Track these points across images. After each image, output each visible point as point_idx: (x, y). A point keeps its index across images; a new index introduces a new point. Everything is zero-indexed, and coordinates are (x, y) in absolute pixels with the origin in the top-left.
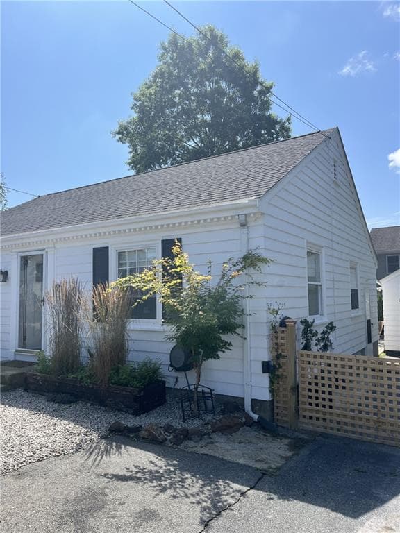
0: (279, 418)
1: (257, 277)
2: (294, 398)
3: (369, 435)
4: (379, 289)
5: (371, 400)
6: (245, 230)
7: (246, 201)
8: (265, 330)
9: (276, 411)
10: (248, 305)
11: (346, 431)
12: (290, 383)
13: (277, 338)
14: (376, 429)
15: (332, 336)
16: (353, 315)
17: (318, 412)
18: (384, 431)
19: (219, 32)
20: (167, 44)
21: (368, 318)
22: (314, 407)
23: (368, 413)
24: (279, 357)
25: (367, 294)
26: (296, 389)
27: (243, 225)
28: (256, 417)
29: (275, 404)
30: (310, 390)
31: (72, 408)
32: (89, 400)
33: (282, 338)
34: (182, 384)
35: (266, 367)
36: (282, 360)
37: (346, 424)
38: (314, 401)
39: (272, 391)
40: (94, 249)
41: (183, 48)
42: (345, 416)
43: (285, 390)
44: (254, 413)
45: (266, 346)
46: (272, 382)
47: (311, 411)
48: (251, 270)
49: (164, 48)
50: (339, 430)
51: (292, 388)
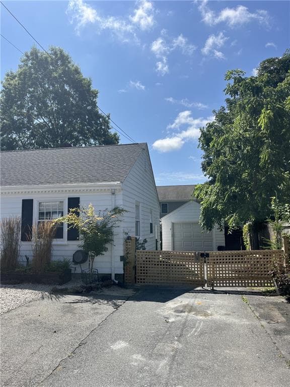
0: (127, 281)
1: (120, 218)
2: (134, 271)
3: (164, 283)
4: (161, 224)
5: (165, 268)
6: (114, 196)
7: (116, 183)
8: (122, 242)
9: (125, 278)
10: (115, 230)
11: (155, 283)
12: (133, 264)
13: (127, 245)
14: (167, 280)
15: (146, 245)
16: (151, 236)
17: (144, 276)
18: (170, 280)
19: (66, 53)
20: (29, 54)
21: (156, 238)
22: (143, 274)
23: (164, 274)
24: (127, 253)
25: (156, 226)
26: (135, 268)
27: (113, 194)
28: (117, 282)
29: (125, 275)
30: (141, 267)
31: (22, 286)
32: (30, 281)
33: (130, 245)
34: (79, 271)
35: (122, 258)
36: (129, 255)
37: (155, 280)
38: (143, 271)
39: (124, 269)
40: (23, 200)
41: (41, 60)
42: (155, 276)
43: (130, 268)
44: (116, 280)
45: (122, 249)
46: (124, 265)
47: (141, 276)
48: (118, 215)
49: (27, 56)
50: (152, 283)
51: (134, 267)
